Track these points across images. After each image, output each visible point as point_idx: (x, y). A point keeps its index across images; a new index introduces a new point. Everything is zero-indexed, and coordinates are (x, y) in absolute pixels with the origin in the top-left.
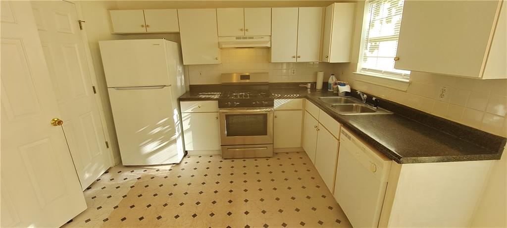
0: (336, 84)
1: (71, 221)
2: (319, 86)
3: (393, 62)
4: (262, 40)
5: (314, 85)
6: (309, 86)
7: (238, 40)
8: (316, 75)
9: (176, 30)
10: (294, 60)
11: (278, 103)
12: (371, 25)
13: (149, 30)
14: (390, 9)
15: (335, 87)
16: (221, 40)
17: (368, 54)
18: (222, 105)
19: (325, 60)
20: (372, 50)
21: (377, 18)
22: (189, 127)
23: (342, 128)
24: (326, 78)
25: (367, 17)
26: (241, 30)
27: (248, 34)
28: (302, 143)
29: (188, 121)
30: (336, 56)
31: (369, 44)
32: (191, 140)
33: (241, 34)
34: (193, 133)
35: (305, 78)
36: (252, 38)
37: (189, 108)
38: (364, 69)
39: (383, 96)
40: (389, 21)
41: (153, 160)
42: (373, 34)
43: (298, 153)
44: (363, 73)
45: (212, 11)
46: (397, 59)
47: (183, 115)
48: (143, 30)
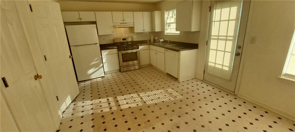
0: (158, 39)
1: (76, 97)
2: (152, 41)
3: (175, 30)
4: (130, 24)
5: (150, 40)
6: (148, 41)
7: (121, 24)
8: (150, 37)
9: (95, 21)
10: (143, 31)
11: (141, 47)
12: (167, 19)
13: (82, 21)
14: (172, 14)
15: (158, 40)
16: (115, 24)
17: (168, 28)
18: (119, 50)
19: (154, 31)
20: (168, 27)
21: (169, 16)
22: (106, 61)
23: (165, 49)
24: (154, 38)
25: (166, 16)
26: (122, 20)
27: (125, 22)
28: (150, 62)
29: (105, 58)
30: (157, 29)
31: (167, 25)
32: (107, 67)
33: (122, 22)
34: (107, 64)
35: (147, 39)
36: (126, 23)
37: (105, 53)
38: (167, 33)
39: (174, 41)
40: (172, 18)
41: (93, 77)
42: (168, 21)
43: (149, 66)
44: (166, 34)
45: (110, 13)
46: (176, 29)
47: (103, 56)
48: (79, 21)
